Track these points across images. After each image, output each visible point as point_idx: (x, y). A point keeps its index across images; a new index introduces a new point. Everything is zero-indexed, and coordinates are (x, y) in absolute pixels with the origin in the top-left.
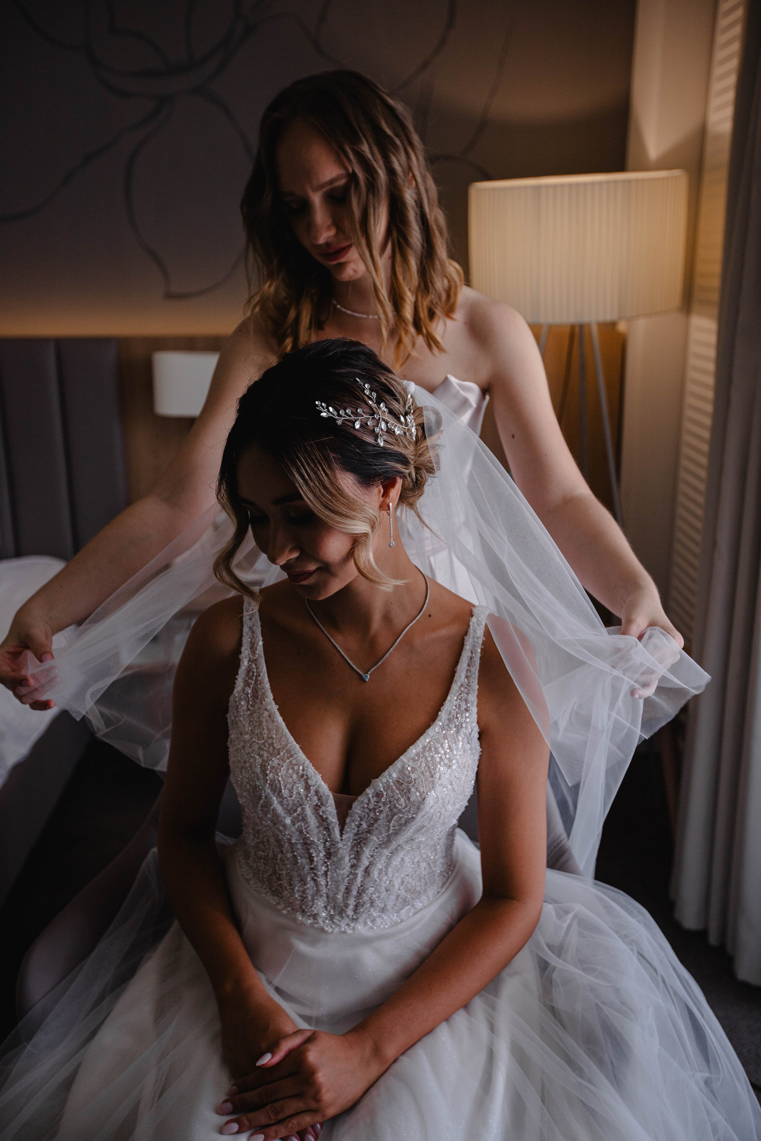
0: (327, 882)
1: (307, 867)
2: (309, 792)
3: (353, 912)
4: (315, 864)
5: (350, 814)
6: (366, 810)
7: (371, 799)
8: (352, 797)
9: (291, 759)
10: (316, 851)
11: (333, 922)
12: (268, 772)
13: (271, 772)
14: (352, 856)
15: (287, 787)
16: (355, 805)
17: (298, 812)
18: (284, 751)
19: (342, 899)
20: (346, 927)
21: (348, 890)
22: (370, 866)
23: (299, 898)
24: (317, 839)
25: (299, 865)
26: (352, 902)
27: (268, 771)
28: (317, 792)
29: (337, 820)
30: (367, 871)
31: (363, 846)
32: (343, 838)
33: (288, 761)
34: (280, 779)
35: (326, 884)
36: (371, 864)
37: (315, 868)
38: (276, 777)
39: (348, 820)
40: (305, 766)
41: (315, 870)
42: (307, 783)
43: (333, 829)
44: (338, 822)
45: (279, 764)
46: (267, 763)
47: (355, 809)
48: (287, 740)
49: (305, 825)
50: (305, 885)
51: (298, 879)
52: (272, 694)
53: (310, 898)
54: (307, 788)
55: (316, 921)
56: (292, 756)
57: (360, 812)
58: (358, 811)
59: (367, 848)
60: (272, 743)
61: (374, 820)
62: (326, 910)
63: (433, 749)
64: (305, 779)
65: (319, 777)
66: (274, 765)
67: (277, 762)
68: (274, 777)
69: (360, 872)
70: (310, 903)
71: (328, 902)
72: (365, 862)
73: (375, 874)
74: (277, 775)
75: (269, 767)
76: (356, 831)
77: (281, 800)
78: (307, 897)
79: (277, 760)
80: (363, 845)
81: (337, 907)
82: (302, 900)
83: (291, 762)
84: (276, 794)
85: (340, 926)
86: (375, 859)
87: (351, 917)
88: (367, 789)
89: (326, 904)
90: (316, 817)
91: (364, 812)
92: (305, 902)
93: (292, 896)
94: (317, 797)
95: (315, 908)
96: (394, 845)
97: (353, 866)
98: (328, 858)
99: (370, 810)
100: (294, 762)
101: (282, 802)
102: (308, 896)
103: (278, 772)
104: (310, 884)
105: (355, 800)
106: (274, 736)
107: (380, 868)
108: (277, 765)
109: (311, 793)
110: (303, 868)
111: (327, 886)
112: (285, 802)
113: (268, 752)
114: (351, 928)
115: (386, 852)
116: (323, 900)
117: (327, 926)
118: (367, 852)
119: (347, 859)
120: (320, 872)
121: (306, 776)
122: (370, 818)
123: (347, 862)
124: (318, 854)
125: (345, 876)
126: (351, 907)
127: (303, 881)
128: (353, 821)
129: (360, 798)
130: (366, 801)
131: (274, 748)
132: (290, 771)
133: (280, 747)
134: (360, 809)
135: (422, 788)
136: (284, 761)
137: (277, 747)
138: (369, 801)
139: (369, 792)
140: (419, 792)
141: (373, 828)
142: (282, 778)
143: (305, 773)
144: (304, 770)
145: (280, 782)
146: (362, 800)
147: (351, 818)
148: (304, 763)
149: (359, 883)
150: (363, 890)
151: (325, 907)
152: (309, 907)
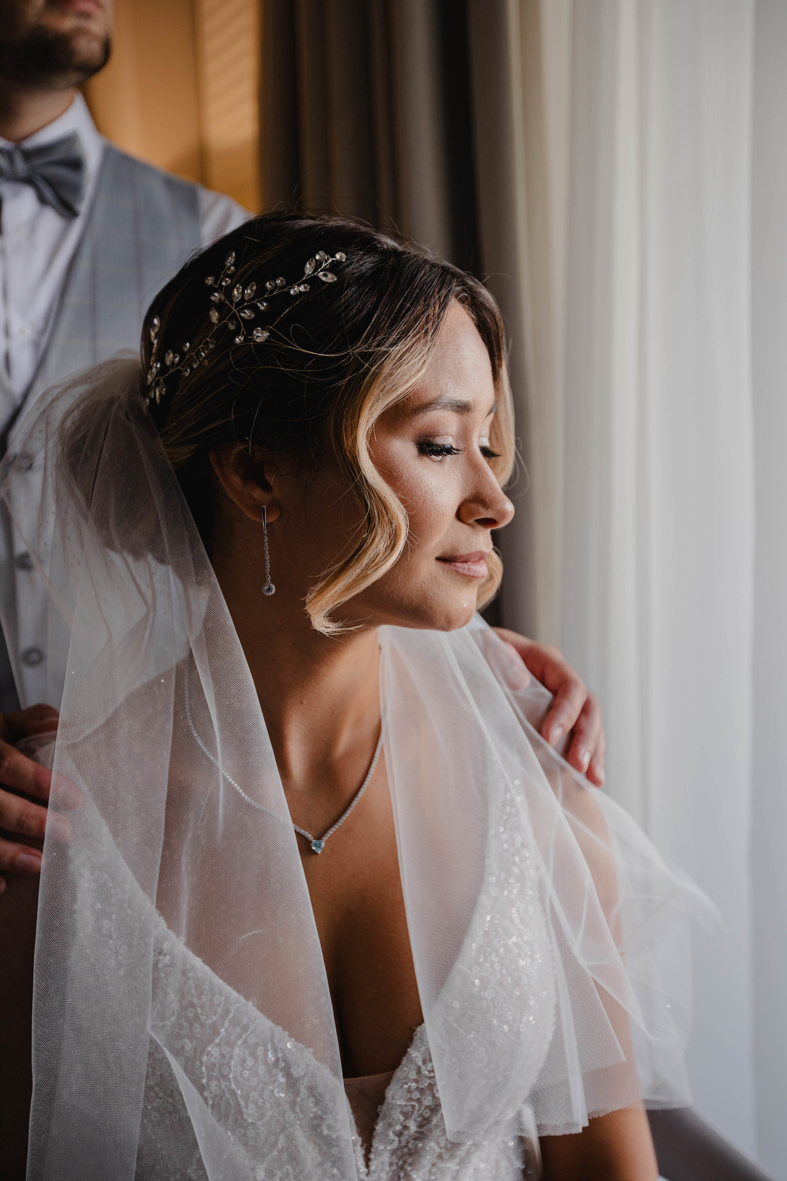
2: (297, 1093)
5: (381, 1115)
6: (416, 1095)
7: (423, 1067)
8: (385, 1075)
9: (244, 1037)
12: (204, 1081)
13: (209, 1079)
15: (251, 1098)
16: (392, 1092)
17: (280, 1146)
18: (227, 1024)
27: (202, 1078)
28: (312, 1090)
29: (357, 1136)
31: (411, 1170)
32: (372, 1168)
33: (240, 1042)
34: (233, 1086)
38: (224, 1084)
39: (379, 1127)
40: (275, 1040)
42: (288, 1074)
44: (360, 1139)
45: (223, 1056)
46: (197, 1063)
47: (393, 1099)
48: (227, 1000)
49: (294, 1169)
52: (162, 918)
54: (292, 1084)
56: (245, 1029)
57: (403, 1103)
58: (399, 1103)
60: (197, 1017)
61: (432, 1111)
64: (283, 1069)
65: (308, 1054)
66: (213, 1060)
67: (218, 1052)
68: (220, 1088)
74: (226, 1078)
75: (204, 1069)
76: (396, 1144)
77: (242, 1131)
79: (216, 1048)
80: (409, 1169)
83: (245, 1041)
84: (230, 1122)
88: (408, 1050)
90: (315, 1143)
91: (411, 1099)
94: (312, 1099)
99: (421, 1091)
100: (252, 1040)
101: (245, 1135)
103: (225, 1073)
105: (387, 1082)
106: (195, 1000)
108: (219, 1058)
109: (301, 1094)
112: (251, 1133)
113: (192, 1037)
121: (283, 1061)
122: (423, 1108)
128: (390, 1125)
129: (399, 1073)
130: (413, 1075)
131: (202, 1025)
132: (250, 1062)
133: (214, 1018)
134: (402, 1098)
135: (509, 1013)
136: (232, 1046)
137: (209, 1021)
138: (419, 1071)
139: (415, 1054)
140: (507, 1023)
141: (430, 1126)
142: (237, 1083)
143: (280, 1055)
144: (275, 1051)
145: (233, 1093)
146: (404, 1076)
147: (385, 1121)
148: (273, 1036)
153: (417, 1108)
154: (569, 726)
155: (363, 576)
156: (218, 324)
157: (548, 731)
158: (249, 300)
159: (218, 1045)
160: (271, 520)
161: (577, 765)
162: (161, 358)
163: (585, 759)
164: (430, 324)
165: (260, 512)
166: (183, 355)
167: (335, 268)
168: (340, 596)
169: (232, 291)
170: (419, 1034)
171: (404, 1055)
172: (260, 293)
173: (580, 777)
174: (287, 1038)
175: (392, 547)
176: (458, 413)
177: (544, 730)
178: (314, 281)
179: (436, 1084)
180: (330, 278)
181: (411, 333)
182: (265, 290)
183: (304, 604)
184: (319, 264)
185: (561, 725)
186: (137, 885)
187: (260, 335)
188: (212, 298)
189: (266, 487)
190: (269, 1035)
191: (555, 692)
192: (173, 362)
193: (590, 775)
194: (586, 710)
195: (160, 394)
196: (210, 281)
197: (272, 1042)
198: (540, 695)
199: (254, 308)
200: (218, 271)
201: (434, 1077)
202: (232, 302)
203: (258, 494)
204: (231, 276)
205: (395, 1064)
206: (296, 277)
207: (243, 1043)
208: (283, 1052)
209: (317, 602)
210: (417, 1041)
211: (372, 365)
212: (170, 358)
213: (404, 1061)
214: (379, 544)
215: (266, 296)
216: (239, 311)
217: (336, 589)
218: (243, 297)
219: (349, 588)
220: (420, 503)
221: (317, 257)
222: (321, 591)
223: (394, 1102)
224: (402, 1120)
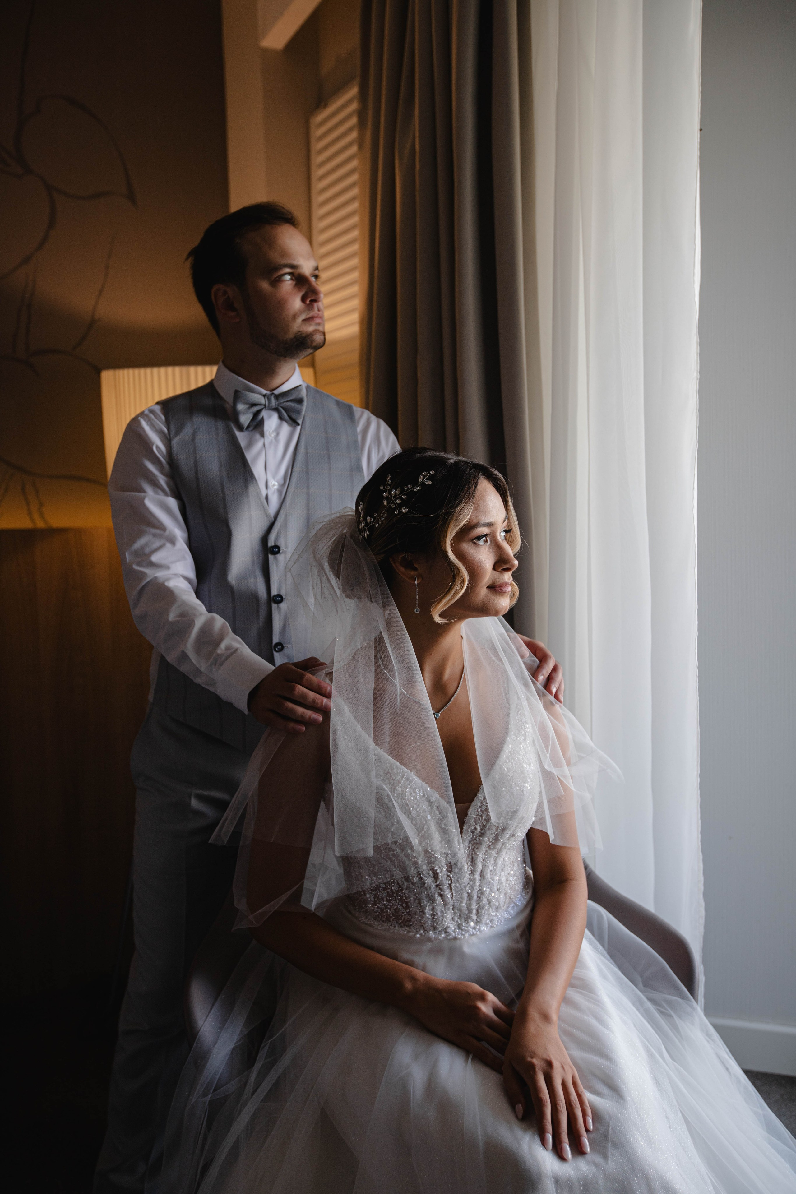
0: (452, 894)
1: (433, 885)
2: (432, 808)
3: (476, 916)
4: (441, 879)
5: (466, 822)
6: (480, 813)
7: (483, 801)
8: (466, 805)
9: (411, 784)
10: (439, 867)
11: (462, 930)
12: (396, 799)
13: (398, 799)
14: (469, 864)
15: (415, 807)
16: (471, 810)
17: (424, 830)
18: (404, 780)
19: (466, 906)
20: (474, 930)
21: (470, 896)
22: (483, 869)
23: (430, 917)
24: (439, 855)
25: (426, 885)
26: (474, 907)
28: (438, 807)
30: (482, 874)
31: (477, 851)
34: (407, 802)
35: (451, 896)
36: (484, 866)
37: (440, 884)
38: (404, 801)
39: (465, 828)
40: (423, 787)
41: (440, 886)
42: (429, 800)
43: (453, 839)
45: (403, 791)
46: (393, 793)
47: (471, 814)
48: (403, 771)
49: (430, 842)
50: (433, 903)
51: (426, 900)
53: (439, 914)
54: (430, 804)
55: (448, 933)
56: (411, 782)
57: (475, 816)
58: (473, 816)
59: (480, 852)
60: (391, 777)
61: (487, 822)
62: (454, 922)
63: (516, 752)
64: (427, 798)
65: (436, 794)
66: (399, 792)
67: (401, 789)
68: (402, 802)
69: (477, 876)
70: (441, 919)
71: (455, 913)
72: (480, 866)
73: (488, 875)
74: (404, 799)
75: (395, 795)
76: (471, 837)
78: (437, 914)
81: (462, 915)
82: (433, 918)
83: (411, 786)
85: (468, 931)
86: (486, 862)
87: (475, 920)
88: (477, 794)
89: (453, 916)
90: (439, 831)
92: (436, 919)
93: (422, 917)
95: (445, 922)
96: (499, 845)
97: (472, 872)
98: (450, 872)
99: (483, 812)
100: (414, 786)
102: (438, 912)
103: (404, 797)
104: (439, 900)
105: (469, 807)
106: (390, 771)
107: (491, 869)
108: (401, 791)
110: (430, 888)
111: (452, 898)
113: (390, 784)
114: (477, 930)
115: (494, 853)
116: (451, 912)
117: (458, 934)
118: (480, 856)
119: (466, 867)
120: (445, 886)
121: (427, 795)
122: (483, 820)
123: (466, 868)
124: (441, 870)
125: (466, 884)
126: (474, 911)
127: (432, 900)
128: (469, 827)
129: (473, 803)
130: (479, 804)
131: (393, 780)
132: (413, 794)
133: (399, 777)
134: (475, 814)
135: (519, 783)
136: (407, 788)
137: (397, 779)
138: (482, 803)
139: (480, 795)
140: (518, 786)
141: (486, 829)
142: (409, 801)
143: (425, 792)
144: (423, 792)
145: (407, 805)
146: (476, 804)
147: (467, 825)
148: (422, 786)
149: (477, 888)
150: (481, 893)
151: (453, 919)
152: (440, 922)
153: (481, 819)
154: (547, 676)
155: (451, 600)
156: (387, 505)
157: (537, 677)
158: (398, 495)
159: (400, 787)
160: (419, 582)
161: (550, 692)
162: (365, 519)
163: (554, 690)
164: (471, 495)
165: (414, 579)
166: (374, 518)
167: (431, 478)
168: (443, 608)
169: (391, 492)
170: (482, 788)
171: (476, 796)
172: (402, 492)
173: (552, 698)
174: (428, 787)
175: (462, 587)
176: (488, 527)
177: (535, 677)
178: (423, 484)
179: (488, 809)
180: (429, 483)
181: (463, 501)
182: (404, 490)
183: (430, 612)
184: (424, 476)
185: (543, 675)
186: (361, 729)
187: (405, 511)
188: (383, 495)
189: (415, 569)
190: (420, 785)
191: (540, 661)
192: (370, 521)
193: (556, 697)
194: (555, 669)
195: (367, 535)
196: (382, 488)
197: (422, 788)
198: (534, 661)
199: (401, 498)
200: (384, 482)
201: (488, 806)
202: (392, 496)
203: (413, 573)
204: (390, 485)
205: (473, 800)
206: (415, 483)
207: (410, 787)
208: (426, 792)
209: (435, 610)
210: (481, 790)
211: (448, 517)
212: (369, 519)
213: (476, 799)
214: (457, 587)
215: (405, 493)
216: (395, 500)
217: (442, 604)
218: (396, 494)
219: (445, 605)
220: (476, 567)
221: (423, 474)
222: (436, 606)
223: (471, 815)
224: (474, 825)
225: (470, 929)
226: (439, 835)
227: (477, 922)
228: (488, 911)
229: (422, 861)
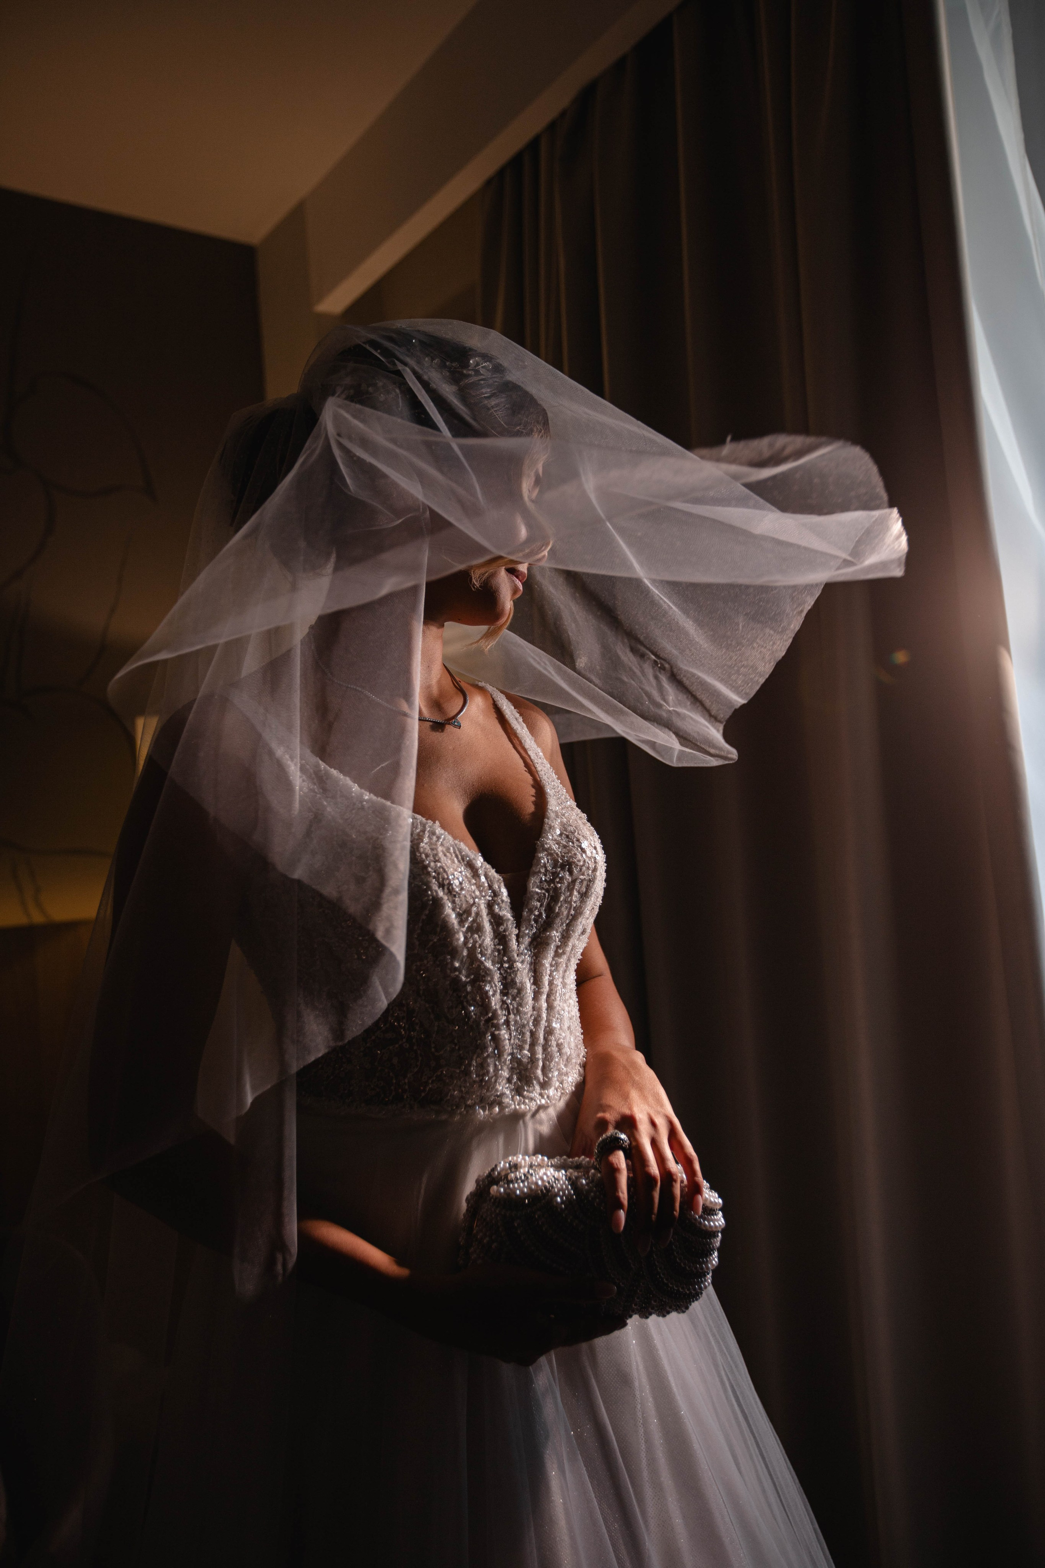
0: (510, 1034)
1: (483, 1020)
2: (478, 879)
3: (542, 1074)
4: (493, 1008)
6: (546, 884)
9: (440, 841)
10: (492, 987)
11: (524, 1098)
14: (531, 981)
16: (532, 882)
19: (528, 1055)
20: (540, 1098)
21: (534, 1037)
22: (552, 987)
24: (492, 963)
25: (473, 1020)
26: (539, 1057)
29: (513, 918)
30: (549, 999)
32: (520, 950)
35: (509, 1037)
36: (552, 984)
39: (525, 913)
41: (494, 1019)
43: (510, 935)
47: (531, 888)
49: (480, 938)
53: (491, 1072)
57: (538, 891)
58: (536, 890)
59: (547, 958)
62: (511, 1084)
70: (492, 1080)
71: (513, 1068)
72: (546, 984)
74: (439, 862)
76: (534, 931)
78: (488, 1072)
82: (482, 1080)
83: (442, 844)
85: (532, 1100)
87: (541, 1080)
89: (510, 1074)
90: (490, 920)
91: (543, 888)
92: (486, 1081)
94: (487, 884)
95: (499, 1085)
97: (536, 998)
98: (506, 995)
99: (549, 883)
100: (446, 844)
102: (488, 1069)
105: (528, 875)
107: (560, 990)
109: (481, 880)
111: (510, 1040)
114: (545, 1097)
117: (519, 1106)
118: (547, 962)
120: (500, 1020)
122: (549, 898)
123: (528, 988)
124: (494, 991)
125: (529, 1016)
126: (540, 1065)
127: (481, 1047)
128: (531, 910)
129: (534, 867)
130: (542, 868)
134: (538, 887)
138: (545, 867)
139: (541, 855)
141: (554, 915)
146: (537, 870)
147: (528, 908)
149: (543, 1023)
150: (549, 1032)
151: (509, 1080)
152: (492, 1086)
153: (546, 896)
223: (532, 891)
224: (539, 906)
225: (536, 1094)
226: (491, 926)
227: (544, 1085)
228: (558, 1063)
229: (467, 977)
